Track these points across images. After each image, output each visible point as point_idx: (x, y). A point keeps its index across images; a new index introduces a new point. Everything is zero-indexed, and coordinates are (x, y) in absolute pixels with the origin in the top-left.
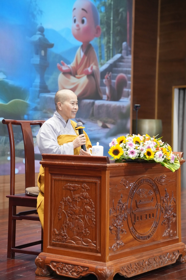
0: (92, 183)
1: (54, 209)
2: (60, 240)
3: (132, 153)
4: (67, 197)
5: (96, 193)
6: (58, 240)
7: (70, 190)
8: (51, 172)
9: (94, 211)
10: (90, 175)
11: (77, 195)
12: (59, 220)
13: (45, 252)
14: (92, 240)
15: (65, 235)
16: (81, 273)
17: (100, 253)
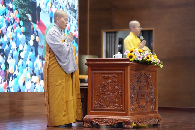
0: (120, 73)
1: (94, 90)
2: (99, 107)
3: (139, 57)
4: (103, 82)
5: (122, 79)
6: (97, 107)
7: (105, 78)
8: (92, 69)
9: (120, 89)
10: (118, 69)
11: (109, 81)
12: (98, 95)
13: (89, 114)
14: (120, 105)
15: (102, 104)
16: (114, 122)
17: (124, 111)
